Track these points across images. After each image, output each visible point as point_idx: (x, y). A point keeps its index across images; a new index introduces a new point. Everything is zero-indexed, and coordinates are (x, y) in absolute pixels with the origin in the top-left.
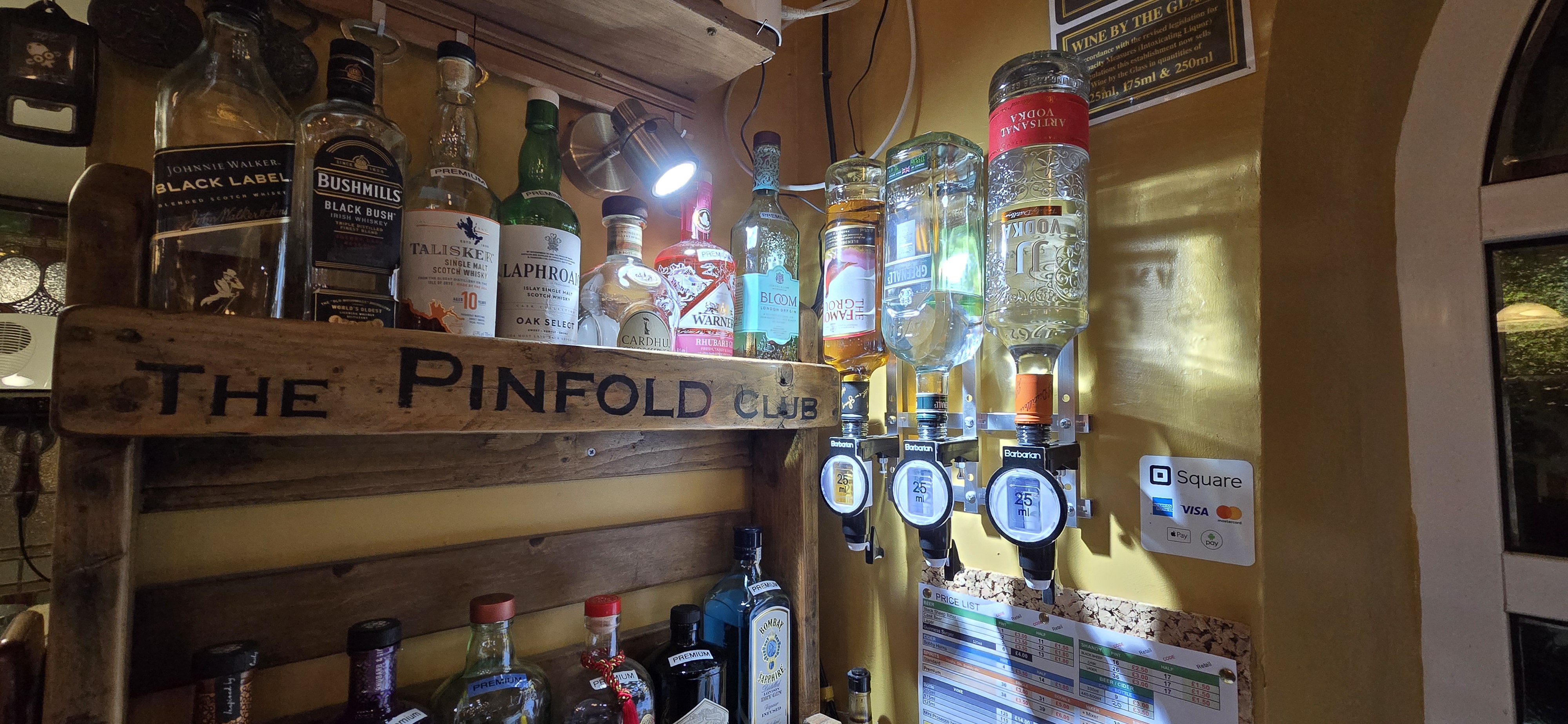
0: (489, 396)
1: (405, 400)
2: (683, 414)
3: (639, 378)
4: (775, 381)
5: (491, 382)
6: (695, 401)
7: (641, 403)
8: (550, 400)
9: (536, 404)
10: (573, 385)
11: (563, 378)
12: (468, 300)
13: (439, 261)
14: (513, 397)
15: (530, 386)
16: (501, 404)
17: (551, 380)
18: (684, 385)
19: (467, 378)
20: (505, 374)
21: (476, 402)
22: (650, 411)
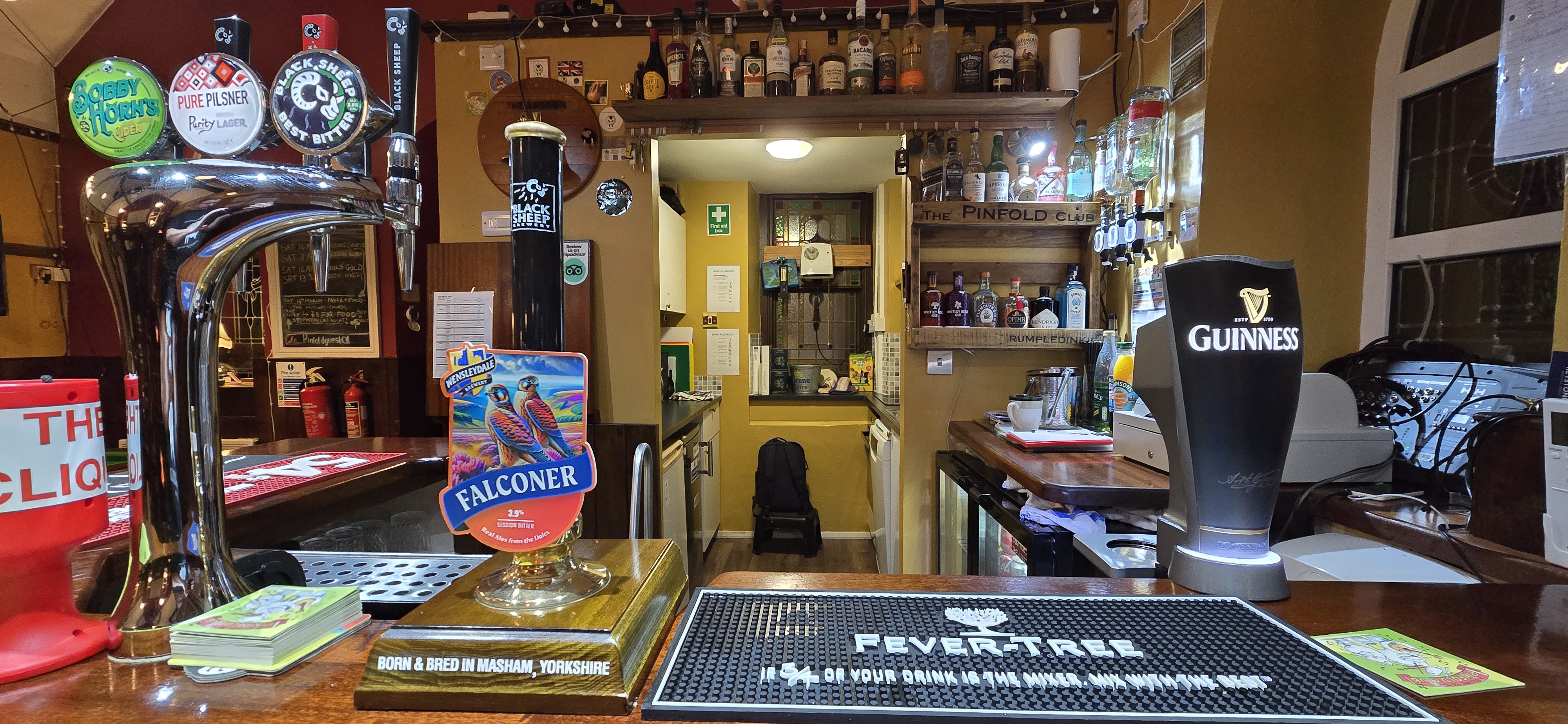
0: (982, 215)
1: (964, 217)
2: (1036, 219)
3: (1022, 210)
4: (1074, 209)
5: (982, 211)
6: (1041, 216)
7: (1023, 216)
8: (996, 216)
9: (993, 217)
10: (1002, 212)
11: (1000, 211)
12: (978, 194)
13: (971, 185)
14: (987, 215)
15: (991, 213)
16: (985, 217)
17: (996, 212)
18: (1037, 211)
19: (977, 211)
20: (985, 210)
21: (979, 217)
22: (1025, 219)
